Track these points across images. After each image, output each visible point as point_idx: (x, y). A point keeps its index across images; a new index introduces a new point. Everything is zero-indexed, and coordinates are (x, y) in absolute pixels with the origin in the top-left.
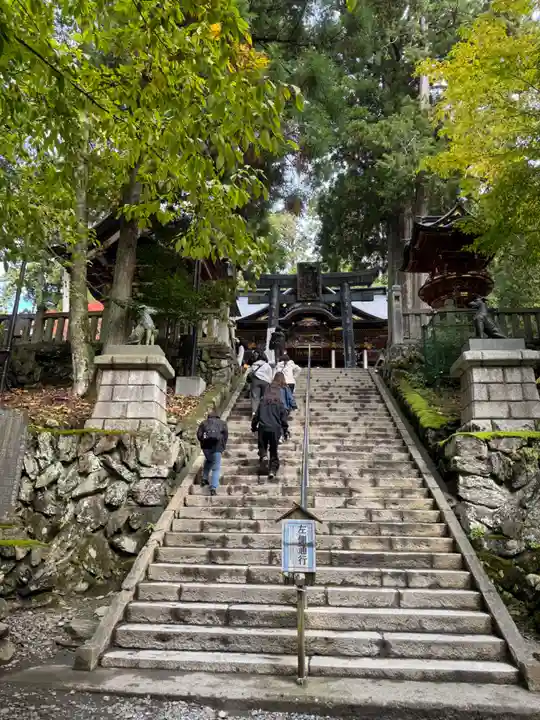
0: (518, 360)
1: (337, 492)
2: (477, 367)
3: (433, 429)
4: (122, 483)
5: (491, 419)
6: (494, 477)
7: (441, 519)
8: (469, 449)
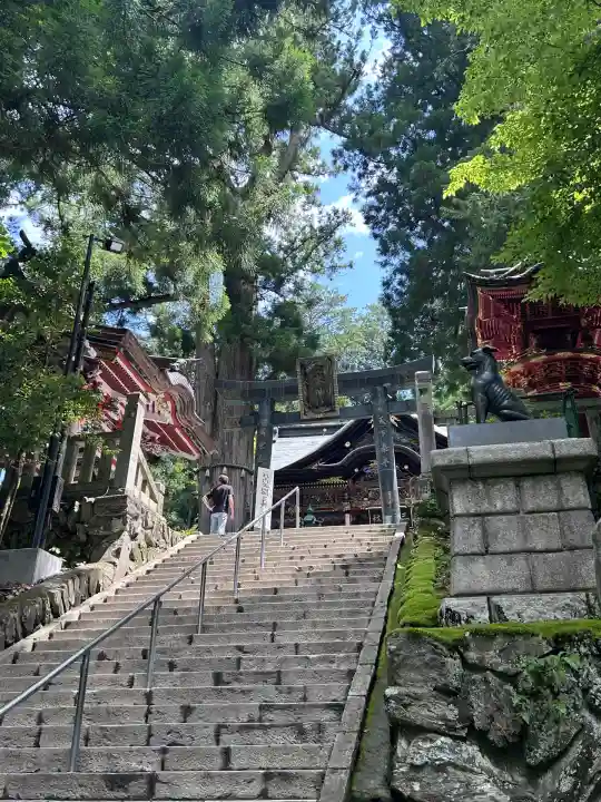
0: (544, 461)
2: (463, 481)
5: (489, 594)
6: (479, 737)
8: (414, 668)
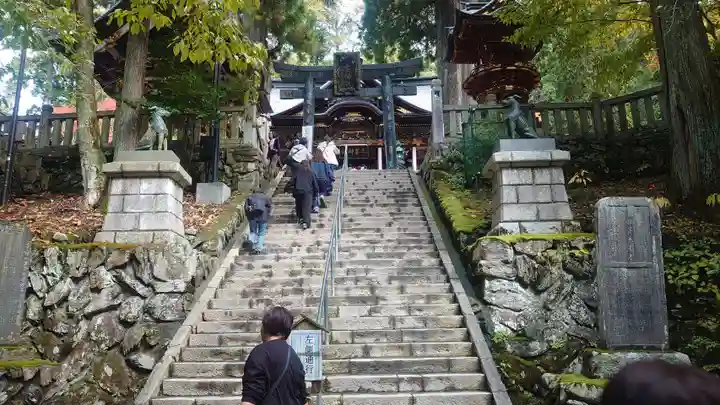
0: (548, 161)
1: (362, 300)
2: (507, 168)
3: (465, 233)
4: (136, 298)
5: (520, 222)
6: (519, 280)
7: (463, 324)
8: (494, 253)
